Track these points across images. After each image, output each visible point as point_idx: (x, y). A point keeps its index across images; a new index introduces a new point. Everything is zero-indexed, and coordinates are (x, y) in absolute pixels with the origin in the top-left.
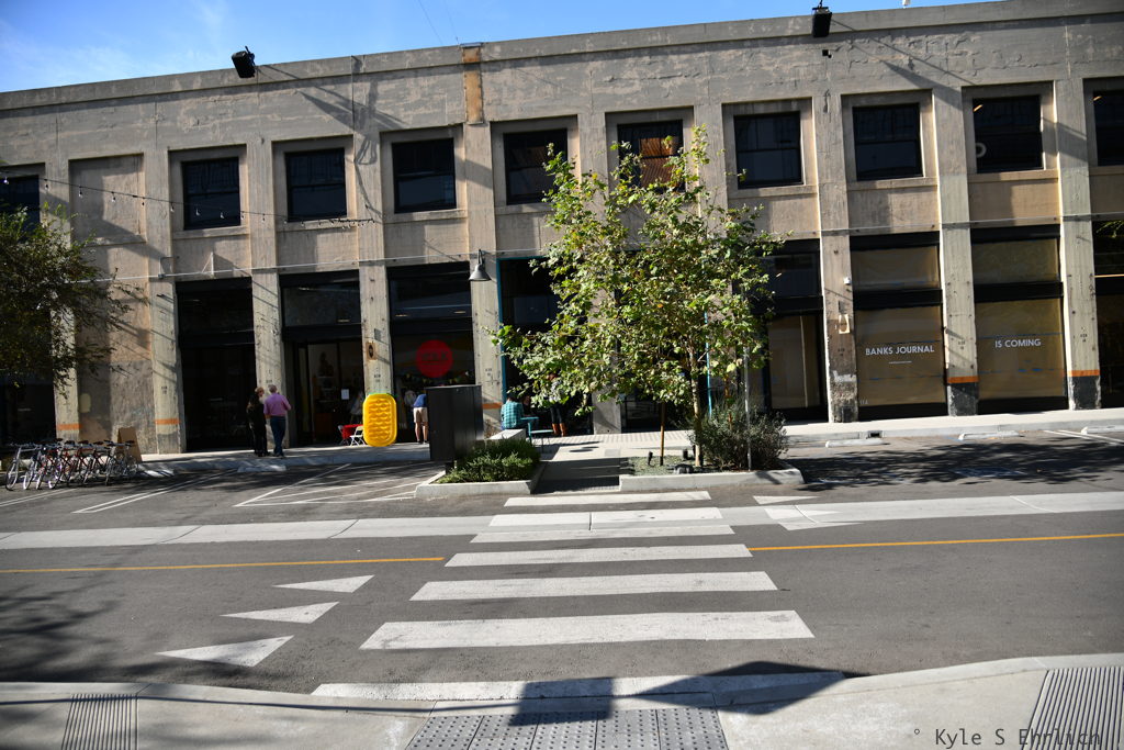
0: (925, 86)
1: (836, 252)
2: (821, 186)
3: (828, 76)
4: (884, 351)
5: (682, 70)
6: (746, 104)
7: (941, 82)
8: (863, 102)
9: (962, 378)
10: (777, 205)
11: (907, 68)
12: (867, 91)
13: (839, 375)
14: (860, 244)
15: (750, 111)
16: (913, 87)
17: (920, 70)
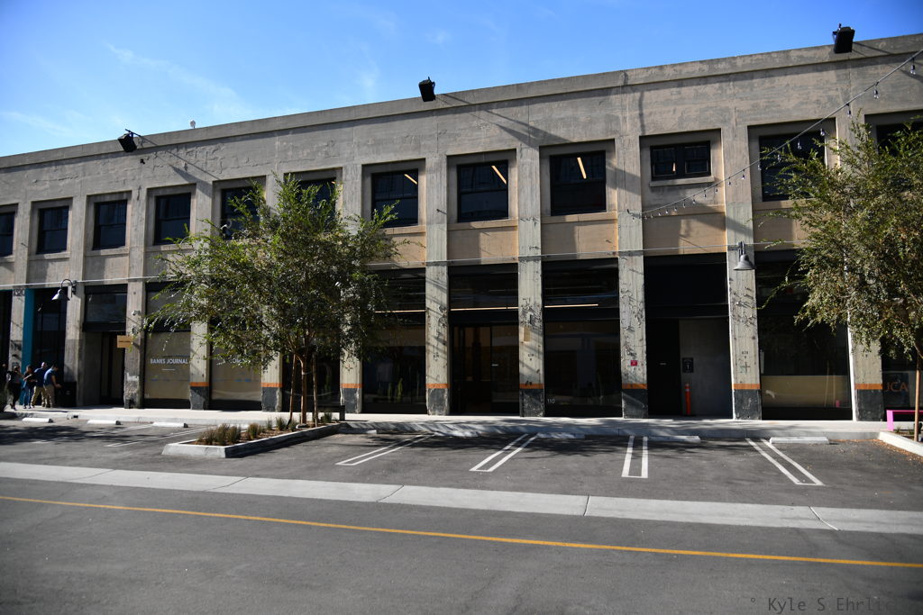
0: (192, 181)
1: (135, 293)
2: (131, 248)
3: (142, 176)
4: (160, 361)
5: (70, 174)
6: (100, 195)
7: (203, 179)
8: (161, 193)
9: (197, 383)
10: (110, 261)
11: (184, 170)
12: (161, 186)
13: (131, 375)
14: (151, 288)
15: (102, 200)
16: (186, 182)
17: (191, 170)
